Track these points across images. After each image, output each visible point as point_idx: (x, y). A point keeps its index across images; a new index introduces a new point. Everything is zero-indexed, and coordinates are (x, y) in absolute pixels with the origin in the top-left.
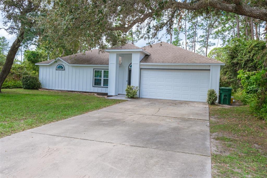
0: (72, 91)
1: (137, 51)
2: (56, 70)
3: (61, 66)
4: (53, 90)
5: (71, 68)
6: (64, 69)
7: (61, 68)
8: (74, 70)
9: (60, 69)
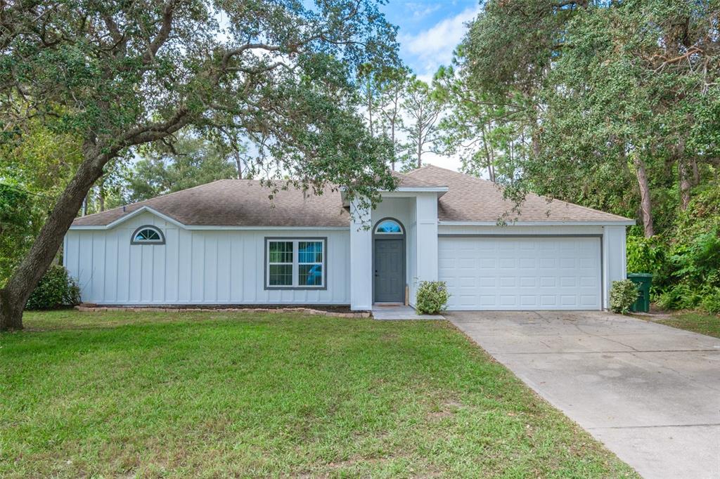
0: (195, 305)
1: (429, 192)
2: (132, 243)
3: (151, 232)
4: (121, 306)
5: (186, 238)
6: (161, 240)
7: (150, 235)
8: (199, 242)
9: (148, 240)
